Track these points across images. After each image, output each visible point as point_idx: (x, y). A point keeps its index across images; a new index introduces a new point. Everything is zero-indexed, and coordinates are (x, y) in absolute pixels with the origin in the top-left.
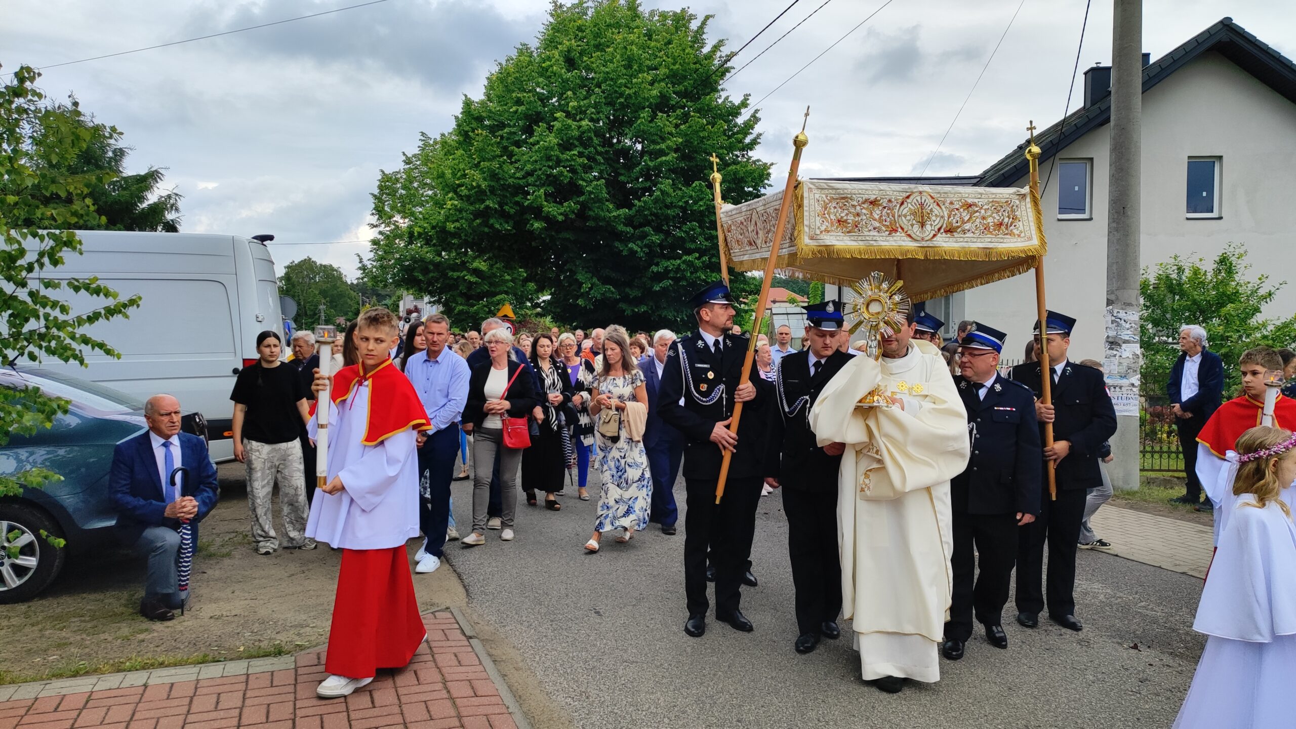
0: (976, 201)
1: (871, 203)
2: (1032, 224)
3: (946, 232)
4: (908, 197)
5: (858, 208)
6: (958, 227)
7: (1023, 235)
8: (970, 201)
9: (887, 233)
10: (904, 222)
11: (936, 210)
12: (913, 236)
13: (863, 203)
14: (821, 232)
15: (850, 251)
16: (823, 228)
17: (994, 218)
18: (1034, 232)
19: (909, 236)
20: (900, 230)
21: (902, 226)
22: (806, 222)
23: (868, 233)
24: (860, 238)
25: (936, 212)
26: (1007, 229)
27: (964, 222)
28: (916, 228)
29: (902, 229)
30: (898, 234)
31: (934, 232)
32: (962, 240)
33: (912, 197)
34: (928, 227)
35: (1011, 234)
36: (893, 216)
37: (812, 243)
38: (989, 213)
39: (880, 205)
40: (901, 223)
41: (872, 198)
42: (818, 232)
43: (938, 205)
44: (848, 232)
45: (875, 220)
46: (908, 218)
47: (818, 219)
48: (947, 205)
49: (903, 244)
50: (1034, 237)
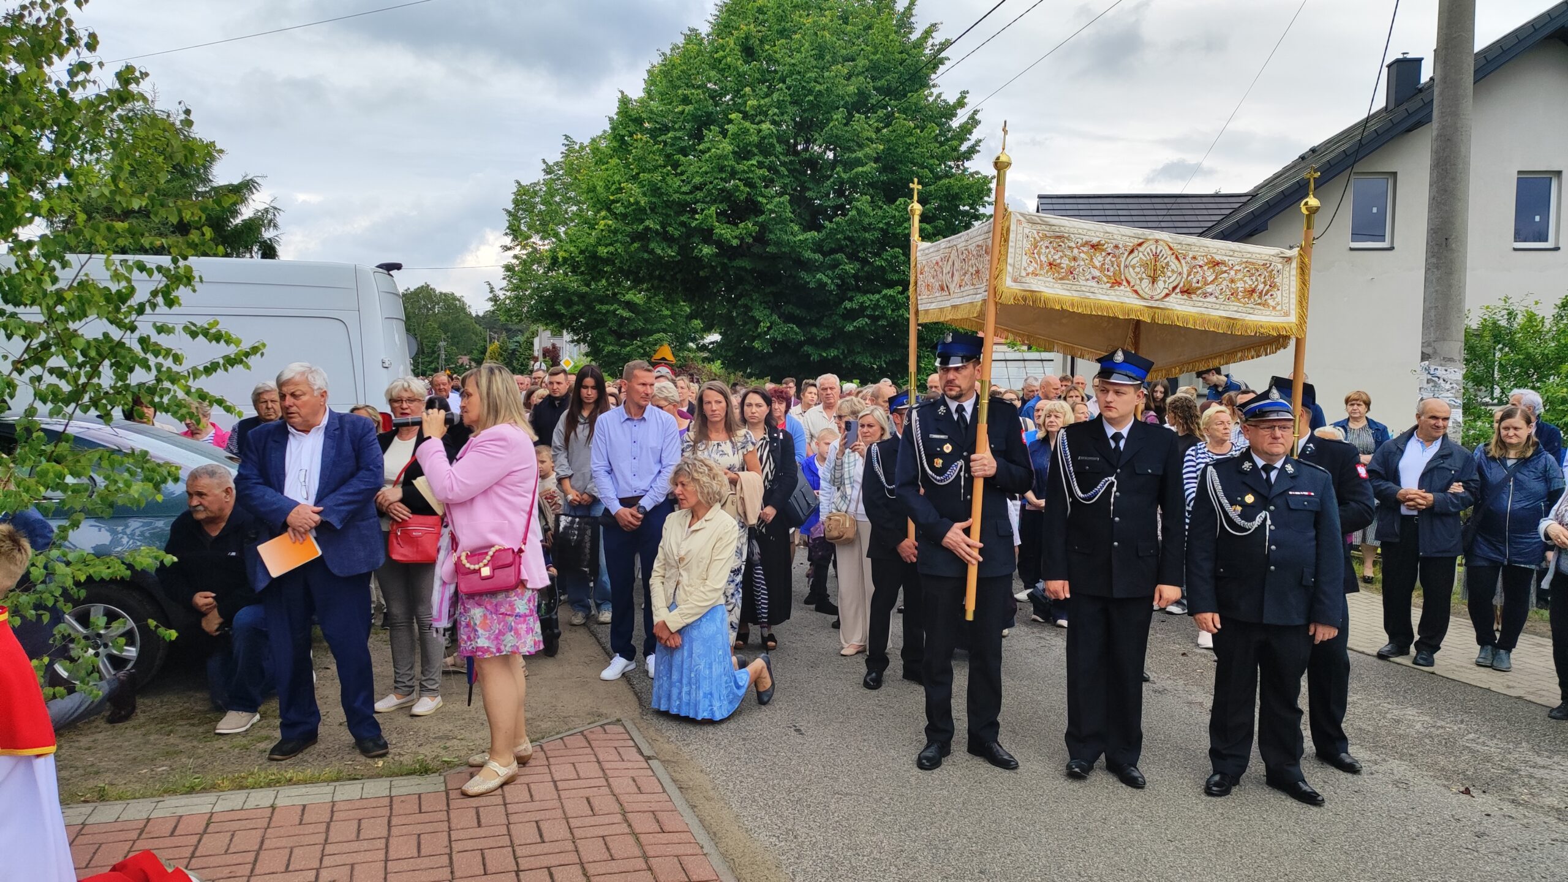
0: (1226, 259)
1: (1093, 246)
2: (1293, 296)
3: (1182, 292)
4: (1140, 245)
5: (1076, 251)
6: (1199, 288)
7: (1279, 308)
8: (1218, 258)
9: (1109, 285)
10: (1131, 274)
11: (1174, 264)
12: (1141, 292)
13: (1083, 245)
14: (1028, 274)
15: (1059, 302)
16: (1030, 270)
17: (1245, 282)
18: (1293, 307)
19: (1136, 292)
20: (1125, 283)
21: (1129, 278)
22: (1010, 261)
23: (1085, 283)
24: (1074, 287)
25: (1173, 267)
26: (1260, 297)
27: (1206, 284)
28: (1146, 282)
29: (1128, 282)
30: (1122, 288)
31: (1166, 291)
32: (1200, 304)
33: (1145, 245)
34: (1160, 284)
35: (1265, 304)
36: (1119, 266)
37: (1016, 287)
38: (1240, 276)
39: (1104, 250)
40: (1127, 275)
41: (1095, 241)
42: (1024, 273)
43: (1177, 258)
44: (1061, 279)
45: (1095, 267)
46: (1138, 270)
47: (1025, 258)
48: (1188, 259)
49: (1127, 300)
50: (1293, 312)
